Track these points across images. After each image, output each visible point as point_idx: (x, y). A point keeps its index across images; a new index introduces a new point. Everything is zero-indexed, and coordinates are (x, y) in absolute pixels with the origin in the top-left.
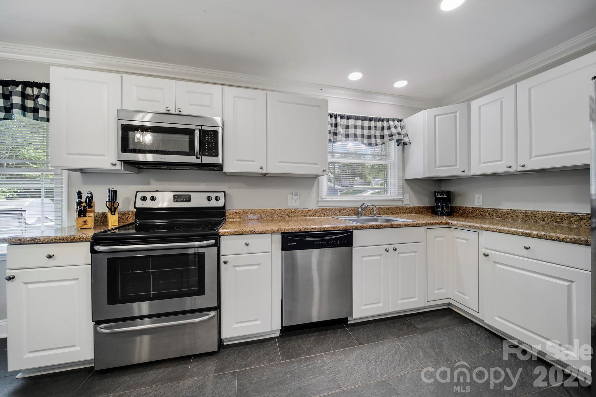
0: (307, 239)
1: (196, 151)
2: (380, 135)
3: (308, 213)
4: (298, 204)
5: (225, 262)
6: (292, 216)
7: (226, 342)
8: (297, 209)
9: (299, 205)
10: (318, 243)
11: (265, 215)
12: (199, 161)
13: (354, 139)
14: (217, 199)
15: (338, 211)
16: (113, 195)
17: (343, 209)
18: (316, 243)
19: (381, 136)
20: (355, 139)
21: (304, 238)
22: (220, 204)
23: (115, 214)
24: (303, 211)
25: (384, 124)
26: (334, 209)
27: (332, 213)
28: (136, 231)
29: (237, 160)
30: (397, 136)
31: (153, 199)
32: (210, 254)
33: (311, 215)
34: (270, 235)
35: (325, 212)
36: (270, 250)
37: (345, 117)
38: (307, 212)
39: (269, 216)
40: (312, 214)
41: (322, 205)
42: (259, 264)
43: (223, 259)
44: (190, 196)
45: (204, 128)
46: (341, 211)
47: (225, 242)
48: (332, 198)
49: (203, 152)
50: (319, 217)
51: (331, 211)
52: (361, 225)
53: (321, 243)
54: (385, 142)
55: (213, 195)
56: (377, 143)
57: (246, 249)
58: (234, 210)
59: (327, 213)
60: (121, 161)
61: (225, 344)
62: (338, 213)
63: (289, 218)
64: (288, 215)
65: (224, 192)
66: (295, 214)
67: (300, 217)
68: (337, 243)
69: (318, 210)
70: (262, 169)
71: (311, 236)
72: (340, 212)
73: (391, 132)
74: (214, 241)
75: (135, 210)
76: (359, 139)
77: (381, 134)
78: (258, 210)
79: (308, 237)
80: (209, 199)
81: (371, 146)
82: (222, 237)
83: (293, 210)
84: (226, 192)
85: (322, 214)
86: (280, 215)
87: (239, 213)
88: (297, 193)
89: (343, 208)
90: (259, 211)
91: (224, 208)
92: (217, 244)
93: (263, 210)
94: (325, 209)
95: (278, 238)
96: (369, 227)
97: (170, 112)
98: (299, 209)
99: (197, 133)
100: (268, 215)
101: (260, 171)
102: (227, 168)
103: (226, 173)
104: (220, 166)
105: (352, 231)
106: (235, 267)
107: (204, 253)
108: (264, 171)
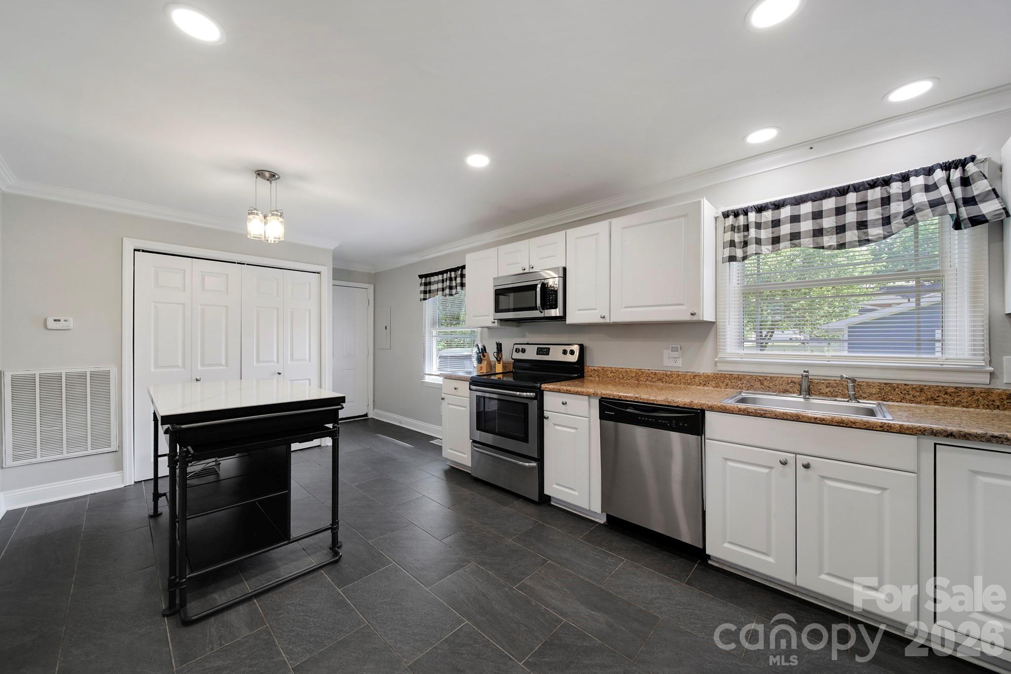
0: (628, 410)
1: (538, 306)
2: (881, 217)
3: (694, 380)
4: (679, 363)
5: (547, 418)
6: (666, 382)
7: (554, 502)
8: (676, 371)
9: (681, 366)
10: (643, 418)
11: (629, 376)
12: (542, 315)
13: (791, 243)
14: (572, 353)
15: (756, 383)
16: (499, 346)
17: (769, 378)
18: (640, 418)
19: (883, 218)
20: (793, 244)
21: (624, 408)
22: (574, 358)
23: (500, 363)
24: (685, 376)
25: (891, 191)
26: (748, 377)
27: (742, 384)
28: (513, 379)
29: (579, 310)
30: (930, 210)
31: (524, 351)
32: (532, 407)
33: (701, 383)
34: (590, 398)
35: (727, 381)
36: (586, 415)
37: (768, 207)
38: (692, 377)
39: (634, 378)
40: (702, 381)
41: (723, 368)
42: (576, 429)
43: (545, 414)
44: (549, 348)
46: (765, 383)
47: (546, 397)
48: (741, 358)
49: (544, 305)
50: (716, 389)
51: (741, 381)
52: (722, 405)
53: (646, 419)
54: (894, 230)
55: (568, 348)
56: (870, 238)
57: (563, 408)
58: (593, 367)
59: (731, 382)
60: (498, 319)
61: (552, 503)
62: (758, 385)
63: (662, 384)
64: (660, 380)
66: (671, 379)
67: (681, 384)
68: (671, 424)
69: (712, 376)
70: (602, 318)
71: (635, 407)
72: (762, 384)
73: (912, 204)
74: (532, 394)
75: (513, 361)
76: (803, 242)
77: (882, 215)
78: (620, 368)
79: (632, 408)
80: (564, 352)
81: (845, 248)
82: (544, 392)
83: (669, 373)
85: (721, 384)
86: (649, 379)
87: (598, 371)
88: (677, 347)
89: (771, 377)
90: (621, 370)
91: (578, 363)
92: (541, 398)
93: (627, 369)
94: (727, 376)
95: (596, 403)
96: (739, 412)
97: (525, 271)
98: (679, 373)
99: (539, 287)
100: (632, 377)
101: (602, 321)
102: (570, 320)
103: (569, 324)
104: (563, 318)
105: (703, 412)
106: (555, 424)
107: (527, 404)
108: (607, 320)
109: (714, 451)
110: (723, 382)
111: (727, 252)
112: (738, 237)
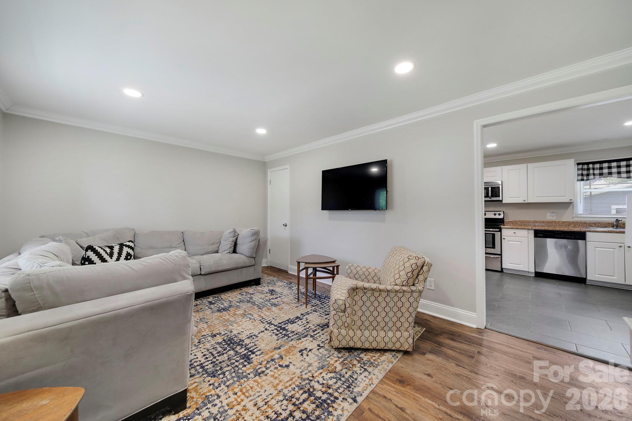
1: (489, 196)
4: (555, 218)
5: (504, 239)
8: (554, 221)
12: (491, 199)
14: (499, 215)
22: (501, 217)
24: (559, 223)
26: (589, 222)
27: (586, 225)
29: (510, 198)
32: (497, 235)
34: (527, 230)
35: (579, 224)
36: (527, 237)
38: (562, 223)
41: (576, 219)
42: (521, 242)
43: (503, 237)
45: (493, 186)
46: (597, 224)
47: (503, 231)
48: (586, 215)
49: (492, 196)
53: (559, 236)
55: (497, 213)
57: (514, 235)
58: (509, 220)
59: (581, 224)
61: (504, 272)
65: (503, 212)
66: (552, 224)
68: (572, 237)
69: (572, 222)
70: (525, 201)
74: (499, 230)
80: (495, 214)
82: (502, 229)
83: (551, 222)
84: (504, 211)
87: (512, 221)
88: (554, 212)
90: (525, 221)
91: (503, 218)
92: (500, 231)
94: (579, 222)
95: (533, 232)
98: (556, 221)
99: (490, 189)
101: (524, 202)
102: (504, 202)
103: (504, 203)
104: (502, 201)
105: (585, 232)
106: (508, 241)
107: (495, 234)
108: (526, 202)
109: (590, 245)
110: (577, 224)
111: (580, 178)
112: (585, 172)
